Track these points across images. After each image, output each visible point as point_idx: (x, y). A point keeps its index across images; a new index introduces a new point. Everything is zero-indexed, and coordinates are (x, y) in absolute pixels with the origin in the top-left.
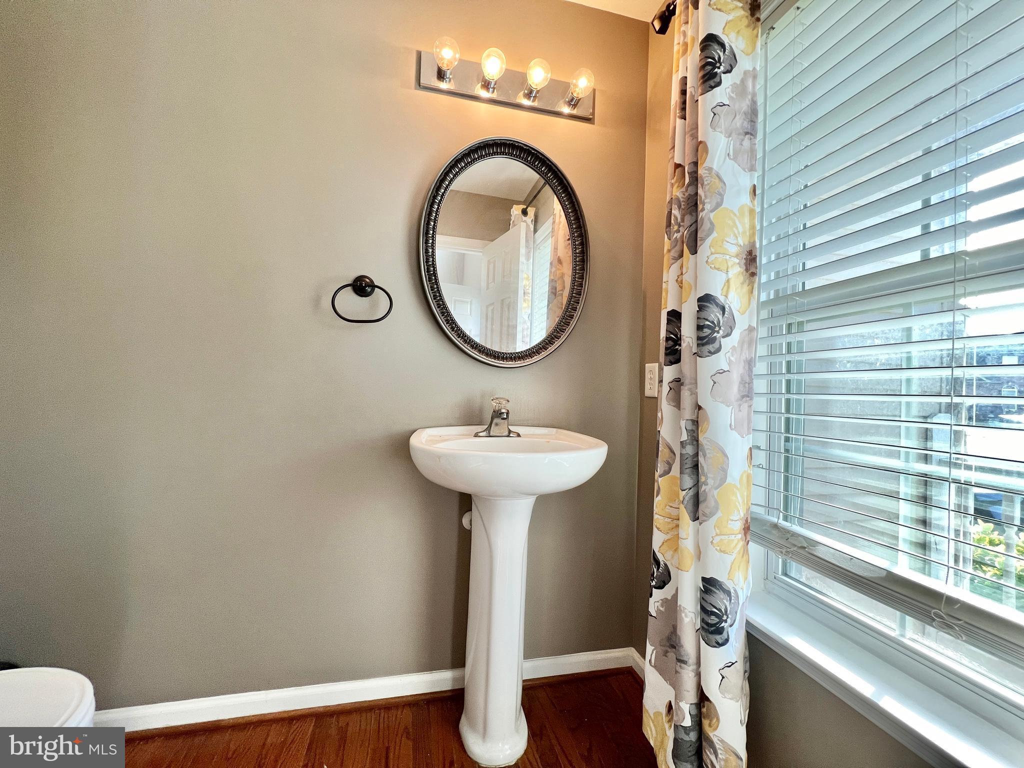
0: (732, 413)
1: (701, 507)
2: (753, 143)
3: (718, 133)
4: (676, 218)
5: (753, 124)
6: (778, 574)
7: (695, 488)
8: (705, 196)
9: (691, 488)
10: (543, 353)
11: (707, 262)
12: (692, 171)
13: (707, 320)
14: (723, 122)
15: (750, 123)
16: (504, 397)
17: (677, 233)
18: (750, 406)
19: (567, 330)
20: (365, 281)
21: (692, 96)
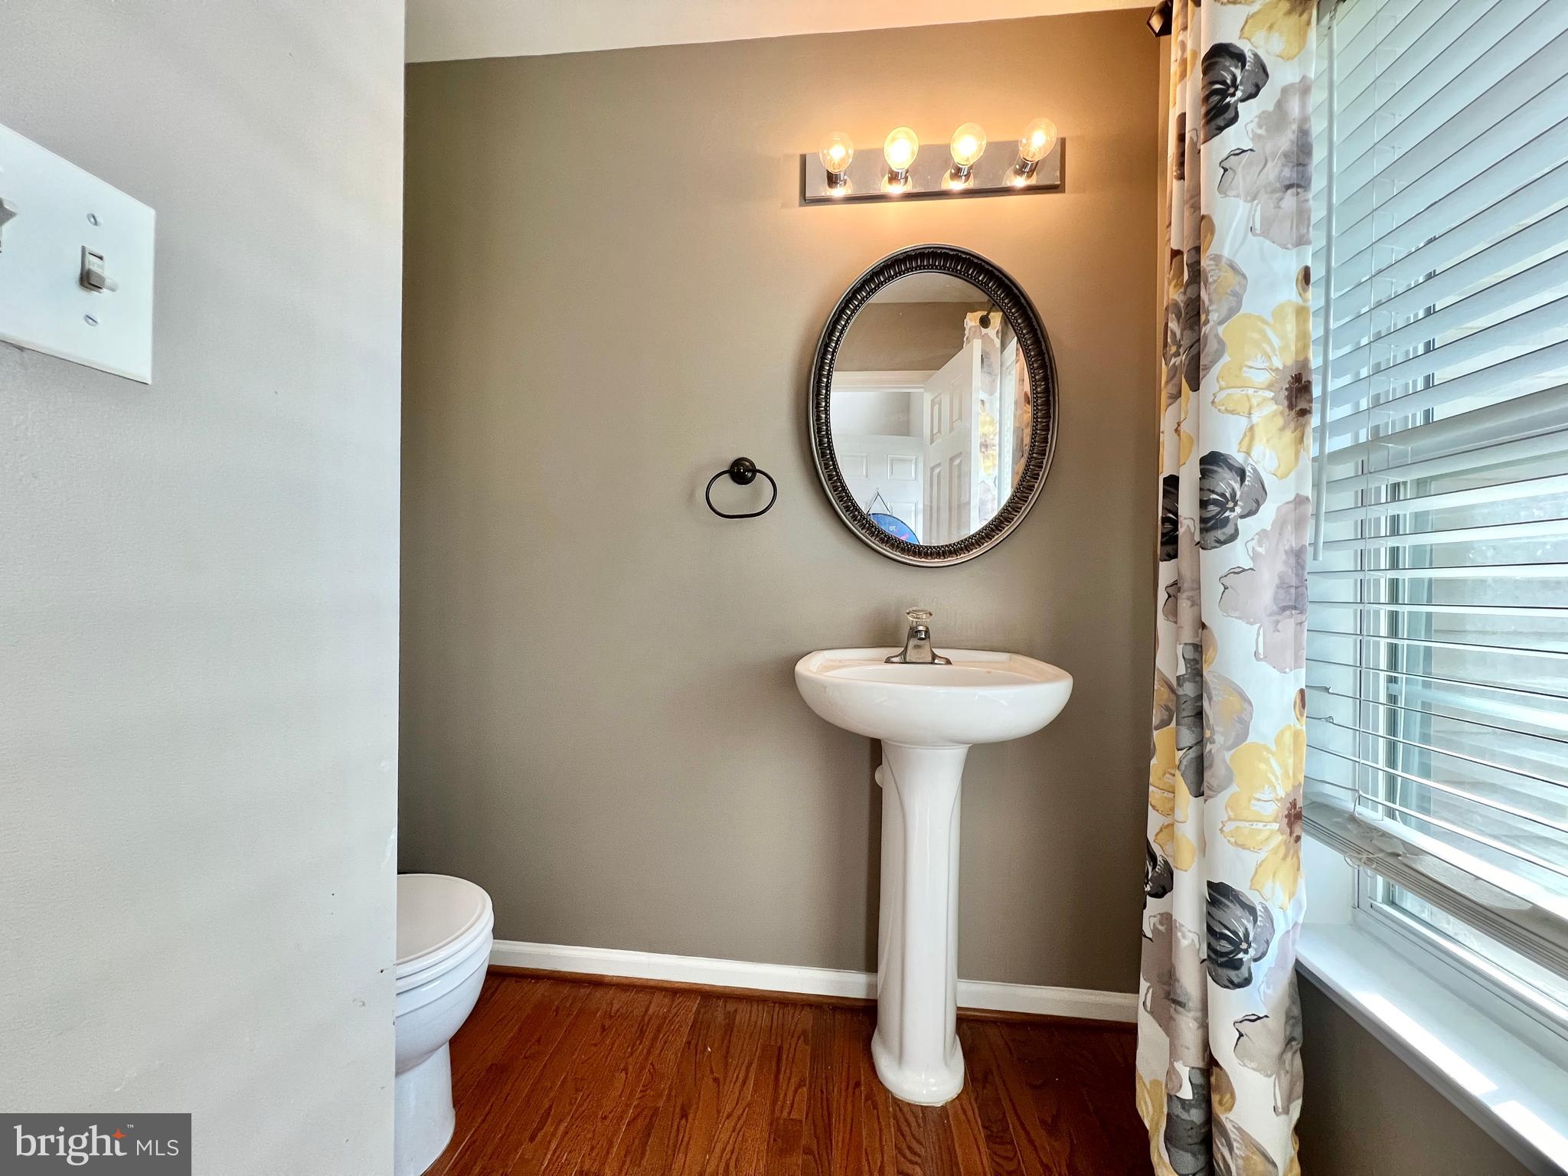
0: (1258, 634)
1: (1207, 775)
2: (1303, 199)
3: (1233, 198)
4: (1174, 334)
5: (1300, 168)
6: (1376, 901)
7: (1199, 747)
8: (1210, 300)
9: (1191, 748)
10: (986, 544)
11: (1213, 402)
12: (1194, 261)
13: (1213, 492)
14: (1241, 180)
15: (1295, 168)
16: (926, 608)
17: (1175, 357)
18: (1301, 623)
19: (1023, 509)
20: (743, 465)
21: (1194, 144)
